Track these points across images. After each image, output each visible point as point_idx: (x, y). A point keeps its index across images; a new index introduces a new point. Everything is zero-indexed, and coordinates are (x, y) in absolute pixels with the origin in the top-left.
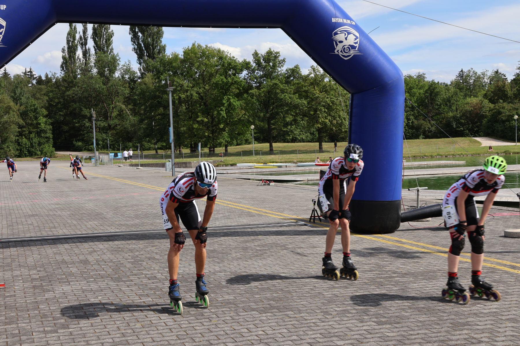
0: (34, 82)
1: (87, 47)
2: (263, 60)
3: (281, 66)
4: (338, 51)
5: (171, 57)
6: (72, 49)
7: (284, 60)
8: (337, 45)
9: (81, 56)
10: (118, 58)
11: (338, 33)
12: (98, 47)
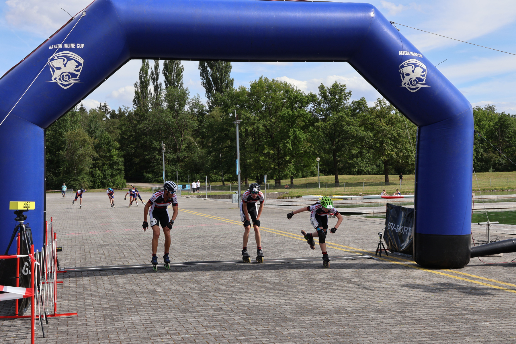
0: (108, 116)
1: (159, 82)
2: (329, 93)
3: (347, 99)
4: (405, 84)
5: (238, 90)
6: (144, 84)
7: (350, 93)
8: (404, 77)
9: (152, 91)
10: (187, 92)
11: (405, 65)
12: (169, 82)
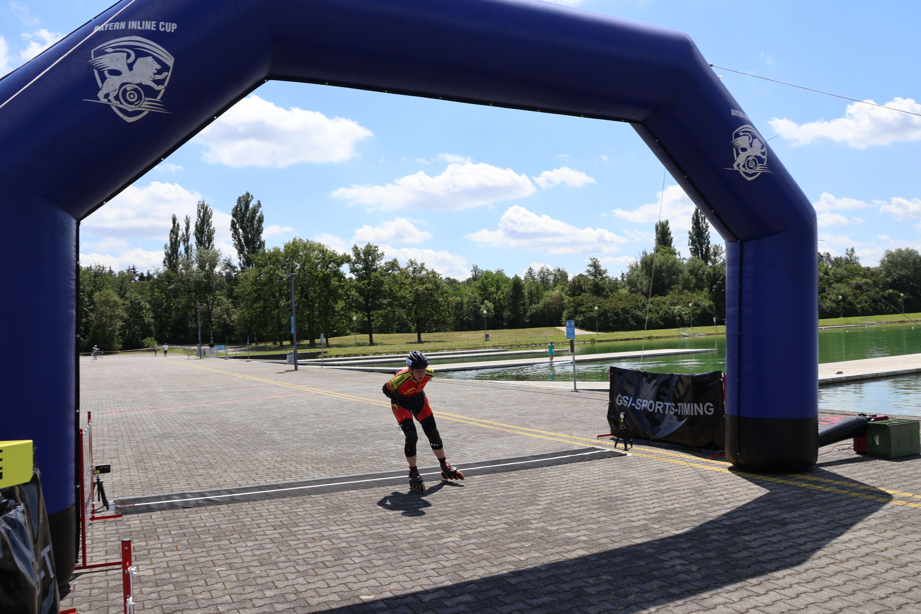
1: (190, 243)
2: (363, 254)
3: (380, 259)
10: (219, 253)
